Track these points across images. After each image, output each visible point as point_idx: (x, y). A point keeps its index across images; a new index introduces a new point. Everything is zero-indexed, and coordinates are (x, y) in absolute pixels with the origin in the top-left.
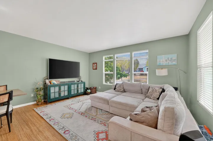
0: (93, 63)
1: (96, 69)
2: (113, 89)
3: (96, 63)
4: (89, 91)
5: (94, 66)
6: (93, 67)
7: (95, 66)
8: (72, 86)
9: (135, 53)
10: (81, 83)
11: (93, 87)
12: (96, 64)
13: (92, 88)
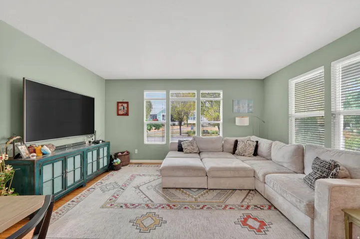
0: (118, 103)
1: (127, 114)
2: (175, 150)
3: (127, 103)
4: (117, 161)
5: (121, 108)
6: (118, 110)
7: (123, 109)
8: (89, 154)
9: (204, 92)
10: (103, 147)
11: (122, 153)
12: (125, 105)
13: (120, 154)
